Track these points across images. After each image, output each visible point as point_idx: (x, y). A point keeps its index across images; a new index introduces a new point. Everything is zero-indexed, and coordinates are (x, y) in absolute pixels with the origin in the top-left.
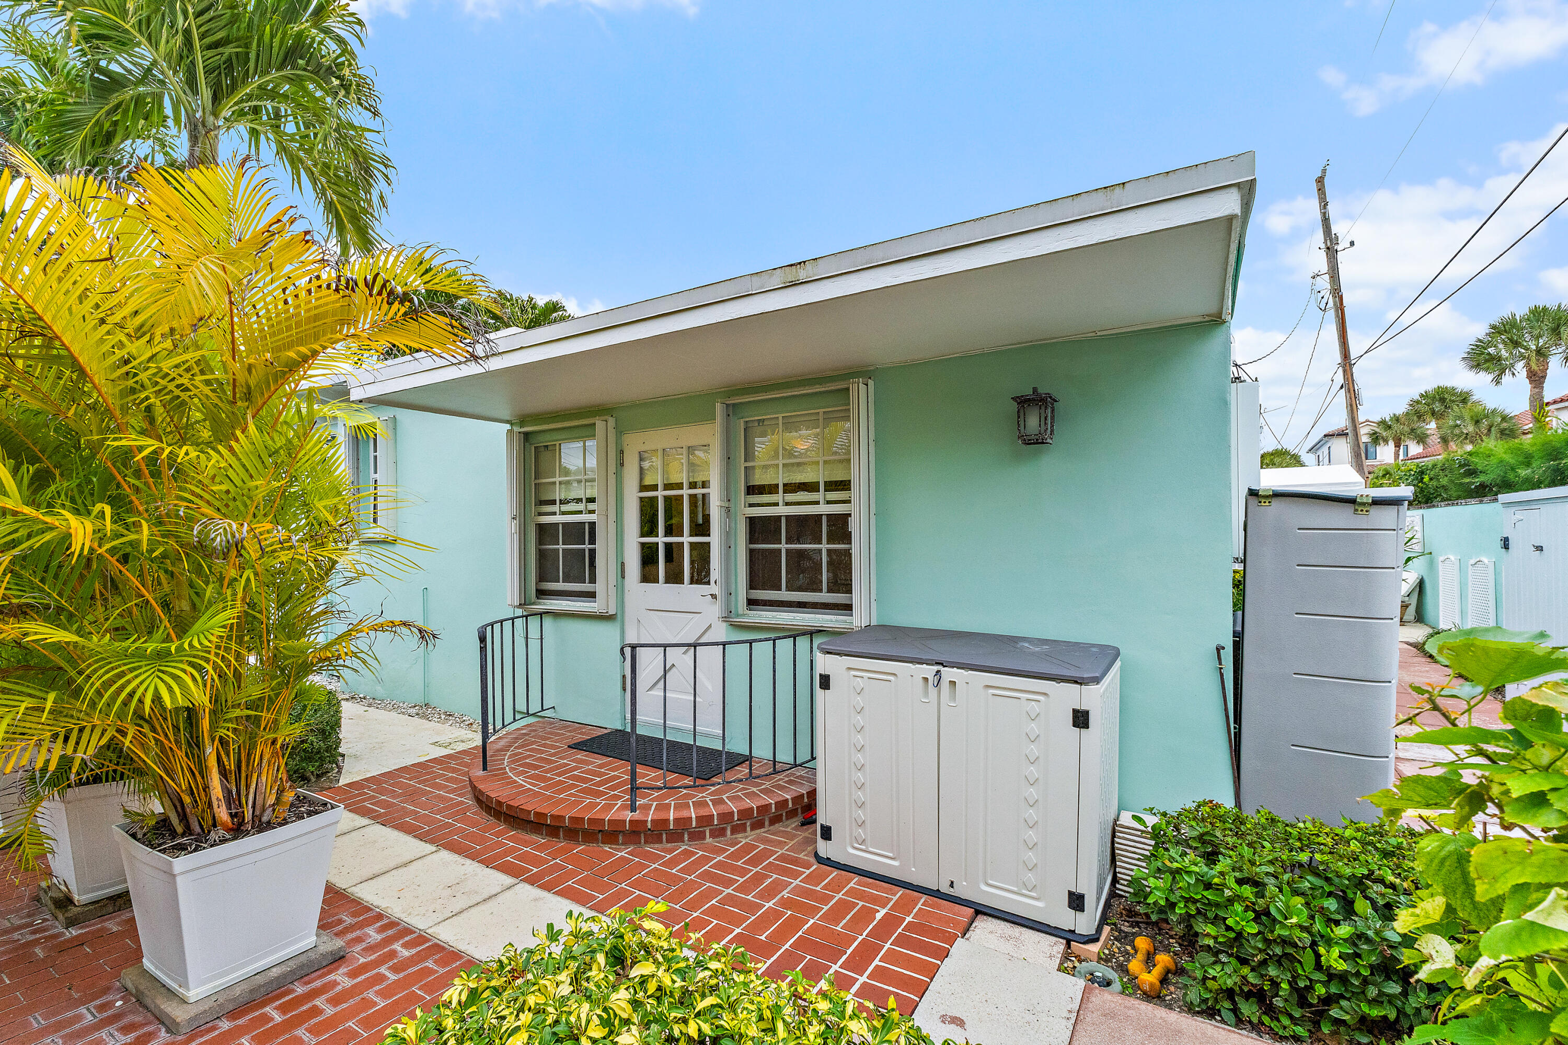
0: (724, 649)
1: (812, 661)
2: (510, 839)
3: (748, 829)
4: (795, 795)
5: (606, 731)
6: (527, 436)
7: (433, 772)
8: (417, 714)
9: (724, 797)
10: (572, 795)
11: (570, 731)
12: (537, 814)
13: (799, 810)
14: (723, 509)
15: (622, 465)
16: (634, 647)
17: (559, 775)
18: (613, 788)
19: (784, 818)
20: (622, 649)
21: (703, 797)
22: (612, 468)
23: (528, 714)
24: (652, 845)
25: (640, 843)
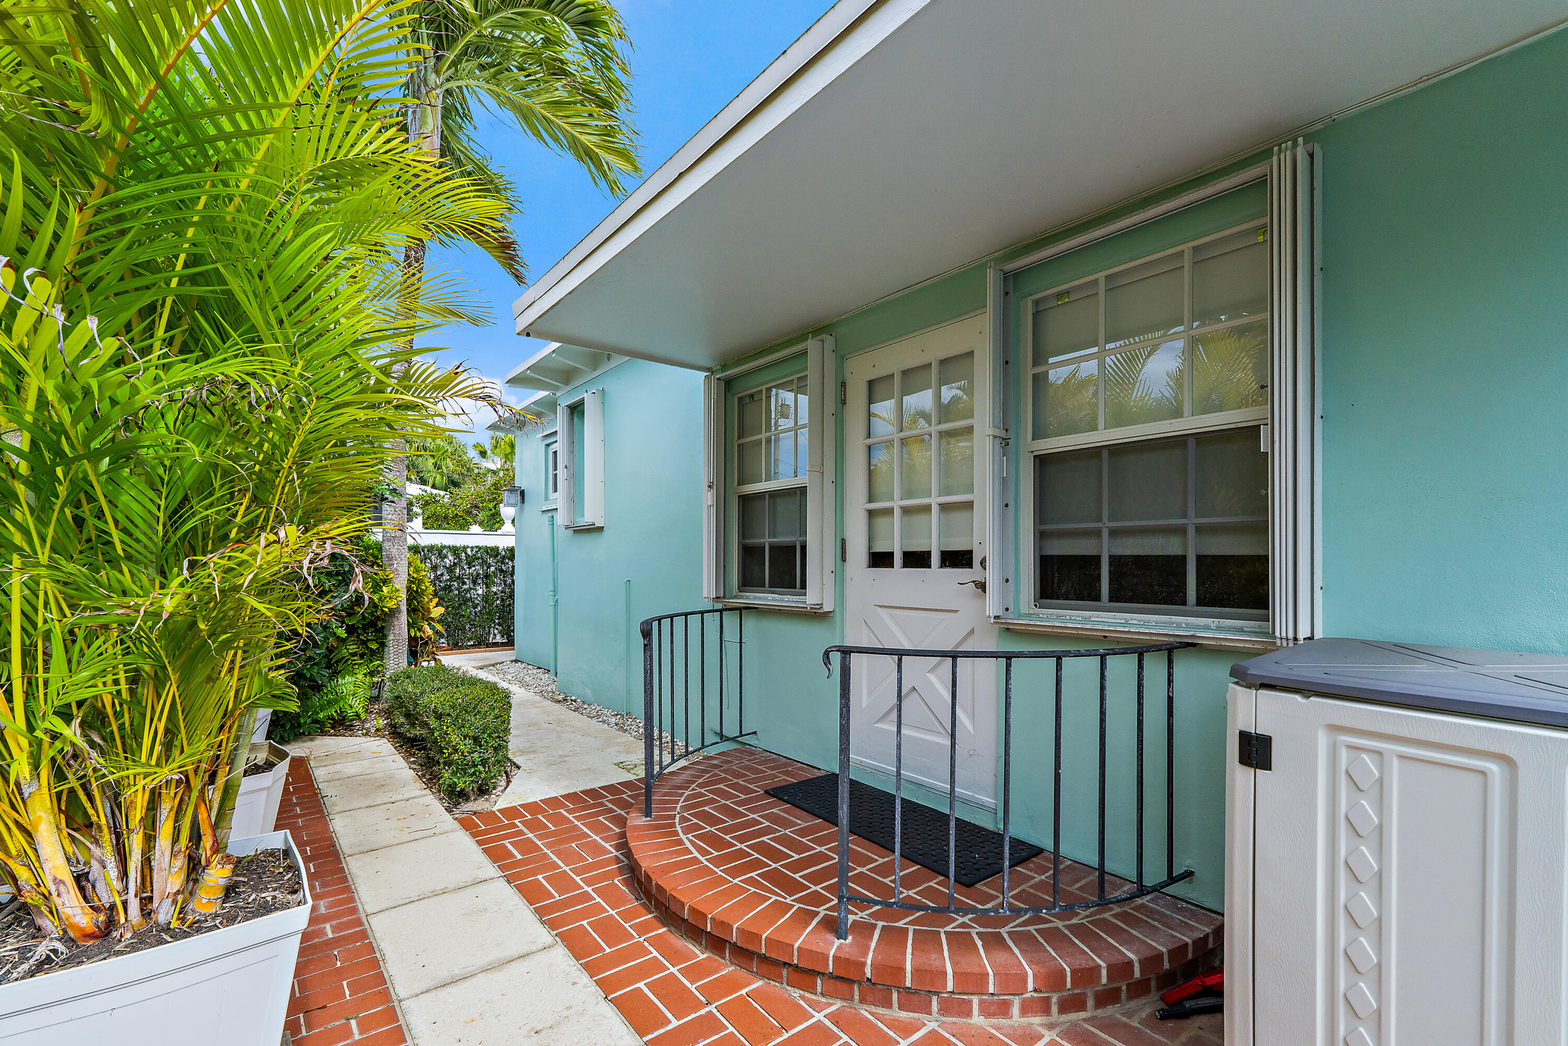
0: (1008, 666)
1: (1170, 700)
2: (656, 942)
3: (1054, 1009)
4: (1148, 953)
5: (819, 774)
6: (728, 383)
7: (602, 804)
8: (616, 724)
9: (1004, 931)
10: (751, 881)
11: (772, 768)
12: (693, 910)
13: (1153, 983)
14: (998, 441)
15: (844, 402)
16: (846, 652)
17: (741, 839)
18: (815, 878)
19: (1124, 995)
20: (827, 654)
21: (964, 925)
22: (830, 407)
23: (723, 738)
24: (873, 1009)
25: (852, 999)
